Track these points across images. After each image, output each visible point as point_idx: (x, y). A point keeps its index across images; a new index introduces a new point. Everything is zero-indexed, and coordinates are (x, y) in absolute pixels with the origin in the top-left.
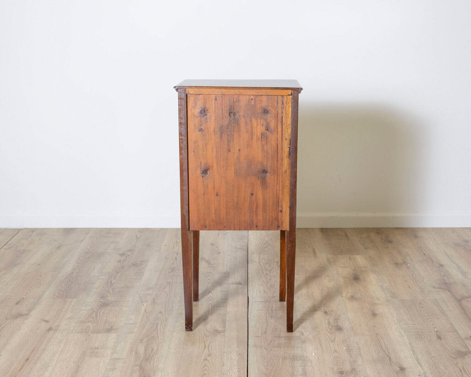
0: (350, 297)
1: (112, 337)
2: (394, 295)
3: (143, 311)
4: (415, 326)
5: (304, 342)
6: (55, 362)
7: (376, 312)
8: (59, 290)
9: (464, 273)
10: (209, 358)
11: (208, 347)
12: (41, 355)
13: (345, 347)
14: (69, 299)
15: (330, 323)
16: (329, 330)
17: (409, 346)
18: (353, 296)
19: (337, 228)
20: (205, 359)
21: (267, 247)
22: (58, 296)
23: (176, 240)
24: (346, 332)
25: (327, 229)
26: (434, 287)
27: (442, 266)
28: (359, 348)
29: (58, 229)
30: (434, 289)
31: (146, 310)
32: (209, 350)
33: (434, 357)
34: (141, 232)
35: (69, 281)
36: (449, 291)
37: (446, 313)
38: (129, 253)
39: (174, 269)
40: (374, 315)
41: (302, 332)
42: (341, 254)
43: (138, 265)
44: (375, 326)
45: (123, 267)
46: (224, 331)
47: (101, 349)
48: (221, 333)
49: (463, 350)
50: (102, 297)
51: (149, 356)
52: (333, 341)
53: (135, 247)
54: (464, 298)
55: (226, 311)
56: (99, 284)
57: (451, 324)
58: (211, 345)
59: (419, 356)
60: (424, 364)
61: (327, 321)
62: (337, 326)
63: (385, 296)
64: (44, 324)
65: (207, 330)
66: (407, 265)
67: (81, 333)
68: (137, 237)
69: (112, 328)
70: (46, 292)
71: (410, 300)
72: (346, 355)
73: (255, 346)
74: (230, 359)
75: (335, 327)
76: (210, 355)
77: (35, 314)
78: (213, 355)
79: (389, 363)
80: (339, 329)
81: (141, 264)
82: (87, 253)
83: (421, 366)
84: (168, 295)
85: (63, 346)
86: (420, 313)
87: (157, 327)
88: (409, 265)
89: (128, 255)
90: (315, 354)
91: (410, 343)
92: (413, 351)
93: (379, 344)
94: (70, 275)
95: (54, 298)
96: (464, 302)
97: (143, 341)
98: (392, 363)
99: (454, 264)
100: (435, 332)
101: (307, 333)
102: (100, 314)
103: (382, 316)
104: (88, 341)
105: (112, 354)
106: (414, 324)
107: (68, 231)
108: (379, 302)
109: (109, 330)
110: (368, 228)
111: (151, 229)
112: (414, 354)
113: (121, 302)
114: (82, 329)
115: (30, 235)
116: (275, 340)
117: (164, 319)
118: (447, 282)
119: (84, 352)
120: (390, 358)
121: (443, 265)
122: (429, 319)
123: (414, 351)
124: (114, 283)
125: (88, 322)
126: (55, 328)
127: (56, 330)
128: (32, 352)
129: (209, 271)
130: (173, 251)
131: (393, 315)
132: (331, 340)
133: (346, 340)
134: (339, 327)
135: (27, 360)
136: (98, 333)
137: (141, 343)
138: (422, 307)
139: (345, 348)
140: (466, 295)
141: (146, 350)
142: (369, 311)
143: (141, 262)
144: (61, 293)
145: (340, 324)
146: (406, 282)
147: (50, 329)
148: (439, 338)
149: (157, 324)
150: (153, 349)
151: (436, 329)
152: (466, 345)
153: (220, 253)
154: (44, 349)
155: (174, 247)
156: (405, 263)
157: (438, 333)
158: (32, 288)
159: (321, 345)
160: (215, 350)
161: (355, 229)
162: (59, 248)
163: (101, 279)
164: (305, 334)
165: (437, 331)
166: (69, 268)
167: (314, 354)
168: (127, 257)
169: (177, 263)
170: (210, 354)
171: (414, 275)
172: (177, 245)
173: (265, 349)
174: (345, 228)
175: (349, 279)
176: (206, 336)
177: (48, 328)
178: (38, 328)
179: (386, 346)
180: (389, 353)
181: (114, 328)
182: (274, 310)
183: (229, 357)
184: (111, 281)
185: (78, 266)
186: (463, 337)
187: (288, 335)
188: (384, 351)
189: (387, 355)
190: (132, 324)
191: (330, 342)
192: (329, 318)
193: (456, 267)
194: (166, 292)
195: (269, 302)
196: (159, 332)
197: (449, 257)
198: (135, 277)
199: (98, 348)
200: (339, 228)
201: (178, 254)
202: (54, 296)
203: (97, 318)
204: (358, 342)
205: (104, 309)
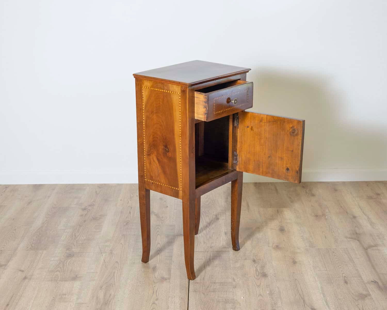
0: (276, 246)
1: (77, 284)
2: (312, 245)
3: (103, 260)
4: (327, 272)
5: (235, 287)
6: (30, 306)
7: (296, 260)
8: (31, 243)
9: (372, 224)
10: (156, 302)
11: (156, 293)
12: (19, 301)
14: (40, 251)
15: (257, 270)
16: (256, 277)
17: (320, 289)
18: (278, 246)
19: (268, 183)
20: (154, 303)
21: (208, 201)
22: (30, 248)
23: (130, 196)
24: (269, 278)
25: (260, 183)
26: (346, 237)
27: (354, 217)
28: (280, 292)
29: (29, 186)
30: (346, 239)
31: (105, 260)
32: (157, 295)
33: (340, 299)
34: (100, 188)
35: (40, 234)
36: (358, 241)
37: (354, 260)
38: (90, 208)
39: (128, 223)
40: (295, 262)
41: (234, 279)
42: (270, 207)
43: (98, 219)
44: (294, 273)
45: (85, 221)
46: (169, 279)
47: (68, 295)
48: (166, 280)
49: (365, 293)
50: (68, 249)
51: (108, 301)
52: (259, 286)
53: (95, 202)
54: (370, 247)
55: (172, 261)
56: (65, 237)
57: (357, 270)
58: (158, 291)
59: (328, 299)
60: (331, 306)
61: (255, 269)
62: (263, 273)
63: (305, 245)
64: (20, 273)
65: (155, 277)
66: (325, 217)
67: (51, 281)
68: (96, 192)
69: (76, 276)
70: (20, 245)
71: (325, 249)
72: (269, 298)
73: (195, 291)
74: (174, 302)
75: (261, 273)
76: (157, 299)
77: (12, 265)
78: (160, 299)
79: (303, 304)
80: (265, 275)
81: (100, 218)
82: (54, 208)
83: (328, 307)
84: (123, 246)
85: (37, 293)
86: (332, 261)
87: (114, 275)
88: (327, 217)
89: (89, 210)
90: (243, 298)
91: (322, 288)
92: (323, 294)
93: (297, 288)
94: (40, 228)
95: (28, 250)
96: (370, 251)
97: (103, 287)
98: (305, 305)
99: (365, 215)
100: (343, 277)
101: (237, 279)
102: (66, 264)
103: (300, 264)
104: (57, 288)
105: (77, 299)
106: (327, 270)
107: (37, 187)
108: (299, 251)
109: (75, 278)
111: (108, 184)
112: (324, 296)
113: (84, 253)
114: (52, 278)
115: (5, 191)
116: (211, 286)
117: (120, 268)
118: (358, 232)
119: (54, 298)
120: (304, 301)
122: (339, 266)
124: (78, 236)
125: (57, 271)
126: (29, 277)
127: (30, 279)
128: (11, 298)
129: (157, 224)
130: (127, 205)
131: (310, 263)
132: (257, 285)
133: (269, 286)
135: (8, 305)
136: (66, 281)
137: (101, 289)
138: (335, 256)
139: (268, 292)
140: (372, 244)
141: (105, 296)
142: (290, 259)
143: (100, 215)
145: (265, 271)
146: (324, 233)
147: (25, 278)
148: (346, 282)
149: (114, 273)
150: (111, 295)
151: (344, 275)
152: (367, 288)
153: (167, 207)
154: (21, 295)
155: (128, 202)
156: (324, 215)
157: (345, 278)
158: (8, 241)
159: (249, 290)
160: (162, 295)
162: (29, 203)
163: (67, 232)
164: (236, 281)
165: (345, 277)
166: (38, 223)
167: (242, 298)
168: (88, 211)
169: (130, 217)
170: (157, 298)
171: (331, 226)
173: (202, 293)
174: (275, 183)
175: (276, 230)
176: (154, 282)
177: (24, 277)
178: (16, 277)
179: (301, 290)
180: (304, 296)
181: (78, 276)
182: (211, 259)
183: (173, 301)
184: (75, 234)
185: (47, 221)
186: (366, 282)
187: (222, 281)
188: (300, 294)
189: (302, 298)
190: (93, 273)
191: (256, 287)
192: (257, 265)
193: (366, 218)
194: (121, 243)
195: (208, 252)
196: (115, 280)
197: (362, 210)
198: (95, 230)
199: (65, 294)
200: (271, 183)
201: (131, 208)
202: (28, 248)
203: (64, 268)
204: (279, 287)
205: (70, 260)
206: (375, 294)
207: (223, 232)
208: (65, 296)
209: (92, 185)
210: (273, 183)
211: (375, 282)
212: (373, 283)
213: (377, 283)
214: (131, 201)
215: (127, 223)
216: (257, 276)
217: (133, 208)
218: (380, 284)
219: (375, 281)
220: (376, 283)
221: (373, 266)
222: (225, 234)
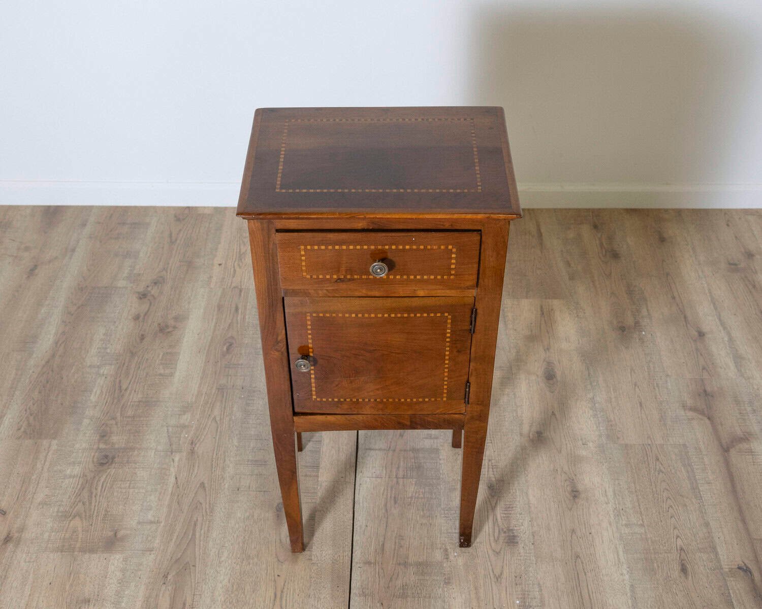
0: (536, 435)
1: (116, 560)
2: (612, 433)
3: (172, 480)
4: (642, 531)
5: (448, 581)
7: (579, 487)
8: (28, 412)
9: (738, 360)
13: (518, 599)
14: (44, 442)
15: (496, 518)
17: (629, 594)
18: (541, 432)
22: (25, 432)
23: (240, 250)
24: (522, 551)
26: (684, 407)
27: (701, 334)
28: (543, 603)
30: (683, 413)
31: (177, 477)
35: (47, 382)
36: (709, 418)
37: (701, 489)
38: (155, 291)
40: (575, 494)
42: (527, 296)
43: (170, 332)
44: (573, 531)
45: (142, 338)
46: (310, 548)
47: (94, 605)
50: (102, 437)
52: (498, 579)
53: (167, 272)
54: (734, 441)
55: (318, 480)
56: (98, 392)
57: (707, 525)
58: (285, 589)
61: (491, 517)
62: (508, 530)
63: (597, 433)
65: (281, 540)
66: (642, 332)
67: (62, 551)
68: (171, 235)
69: (116, 534)
70: (5, 418)
71: (640, 447)
73: (363, 593)
75: (505, 532)
80: (512, 540)
81: (175, 327)
82: (82, 289)
84: (217, 429)
85: (29, 593)
86: (654, 489)
87: (194, 532)
88: (644, 333)
89: (153, 297)
91: (632, 588)
93: (579, 590)
94: (48, 362)
95: (19, 438)
96: (733, 456)
97: (169, 577)
99: (724, 329)
100: (677, 550)
101: (454, 552)
102: (96, 489)
103: (587, 499)
104: (72, 577)
106: (642, 525)
108: (584, 453)
109: (111, 543)
113: (136, 453)
114: (64, 539)
116: (398, 575)
117: (208, 507)
118: (709, 389)
121: (703, 335)
122: (669, 509)
124: (126, 390)
125: (75, 516)
126: (16, 535)
127: (18, 543)
130: (231, 284)
131: (607, 496)
132: (495, 576)
133: (521, 578)
134: (511, 534)
136: (92, 551)
137: (165, 583)
138: (659, 471)
139: (518, 602)
140: (739, 432)
142: (566, 481)
143: (175, 319)
144: (31, 420)
145: (513, 523)
146: (636, 390)
147: (8, 539)
148: (684, 569)
149: (195, 524)
150: (185, 604)
151: (679, 542)
152: (729, 593)
156: (637, 326)
157: (683, 554)
161: (555, 210)
162: (32, 272)
163: (103, 375)
165: (681, 549)
168: (150, 304)
169: (237, 323)
171: (651, 365)
172: (241, 264)
173: (379, 601)
175: (538, 376)
176: (279, 561)
177: (5, 534)
181: (119, 535)
184: (120, 382)
185: (64, 333)
187: (421, 559)
190: (151, 522)
191: (493, 583)
192: (496, 502)
193: (726, 339)
194: (215, 420)
196: (197, 550)
197: (716, 309)
198: (162, 371)
199: (89, 601)
201: (240, 291)
202: (19, 429)
203: (90, 503)
204: (541, 583)
205: (104, 477)
210: (533, 210)
211: (745, 570)
212: (742, 573)
213: (751, 573)
214: (240, 267)
215: (230, 347)
216: (496, 541)
217: (243, 293)
218: (757, 577)
219: (745, 568)
220: (749, 573)
221: (741, 511)
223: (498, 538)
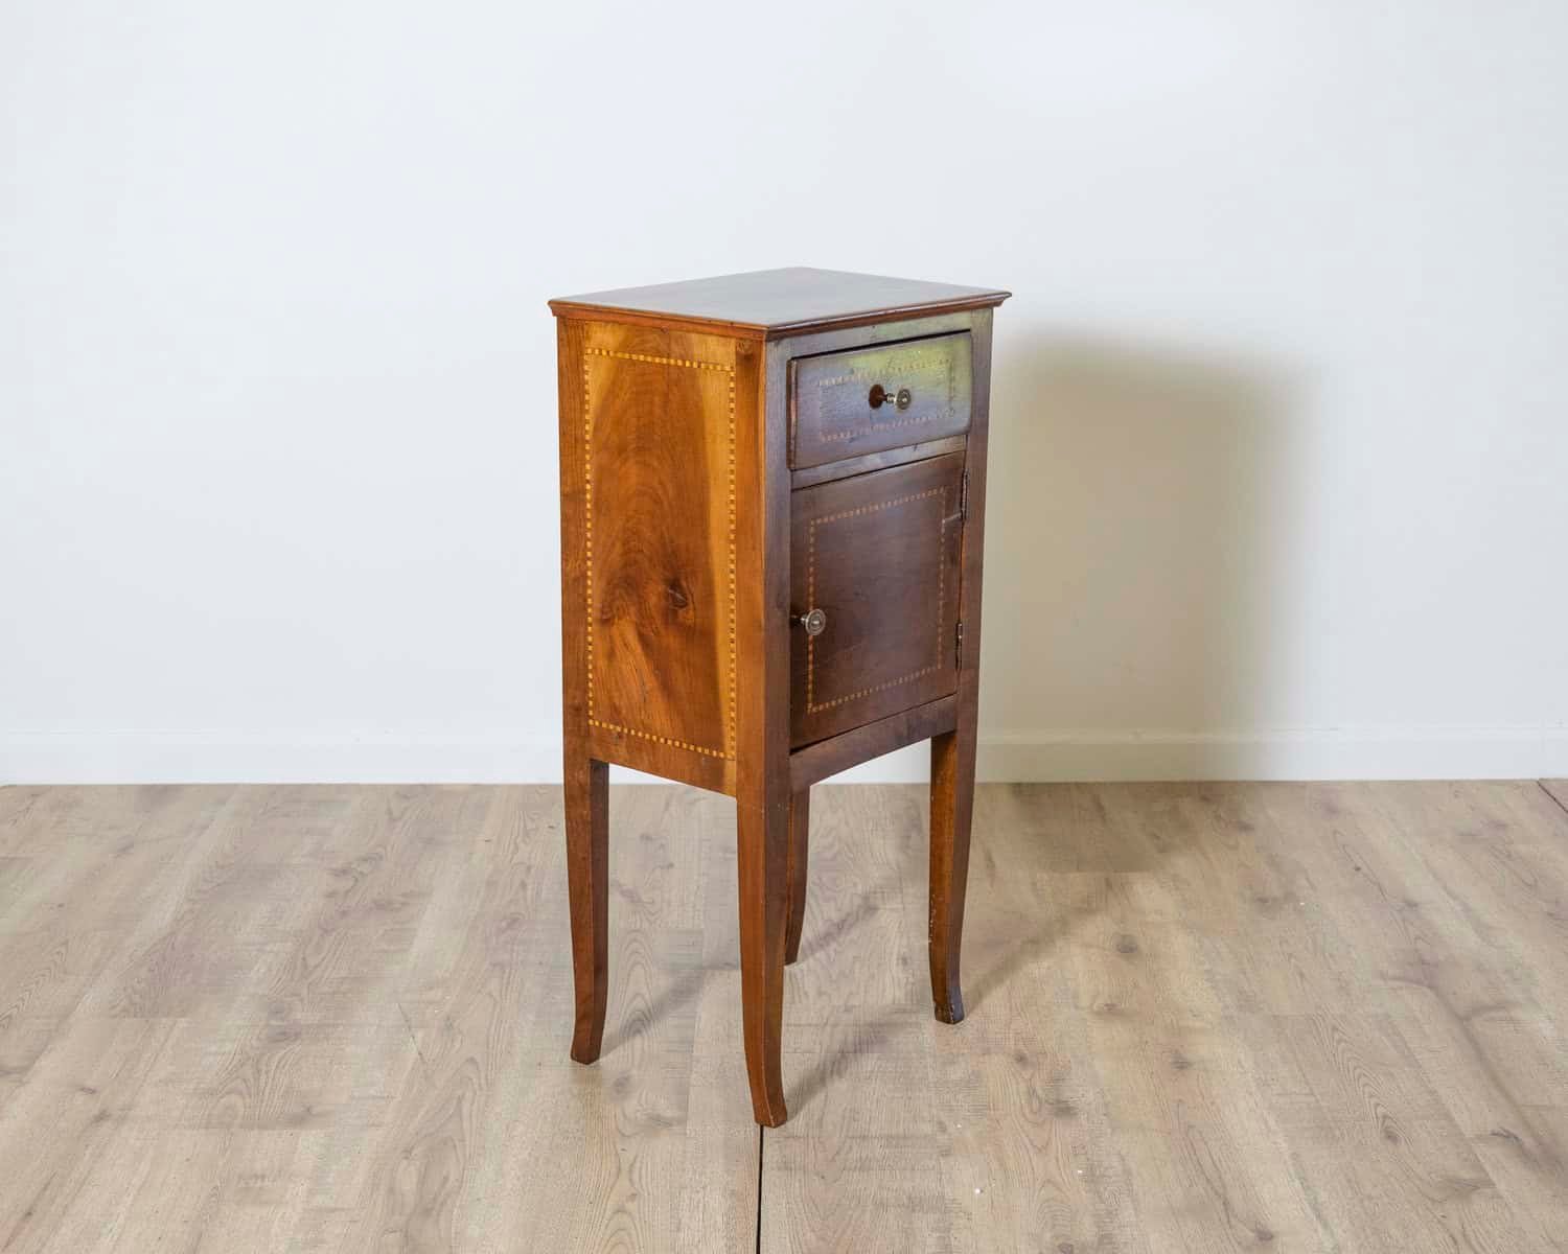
0: (1105, 1008)
1: (310, 1141)
2: (1247, 1003)
3: (414, 1054)
4: (1312, 1099)
5: (946, 1153)
6: (121, 1220)
7: (1189, 1058)
8: (129, 990)
9: (1483, 930)
10: (631, 1206)
11: (631, 1171)
12: (73, 1199)
13: (1080, 1169)
14: (164, 1020)
15: (1034, 1091)
16: (1029, 1116)
17: (1290, 1163)
18: (1113, 1005)
19: (1067, 784)
20: (620, 1210)
21: (832, 846)
22: (125, 1010)
23: (525, 826)
24: (1084, 1122)
25: (1033, 785)
26: (1383, 976)
27: (1412, 905)
28: (1127, 1172)
29: (122, 790)
30: (1381, 982)
31: (422, 1052)
32: (631, 1180)
33: (1370, 1198)
34: (406, 797)
35: (164, 960)
36: (1431, 987)
37: (1418, 1057)
38: (365, 868)
39: (515, 921)
40: (1181, 1065)
41: (940, 1123)
42: (1078, 870)
43: (396, 908)
44: (1181, 1101)
45: (344, 914)
46: (682, 1121)
47: (274, 1181)
48: (671, 1125)
49: (1466, 1174)
50: (276, 1012)
51: (435, 1199)
52: (1042, 1150)
53: (385, 848)
54: (1479, 1009)
55: (691, 1056)
56: (263, 970)
57: (1432, 1092)
58: (638, 1165)
59: (1323, 1196)
60: (1336, 1221)
61: (1023, 1088)
62: (1059, 1102)
63: (1221, 1004)
64: (80, 1098)
65: (625, 1116)
66: (1298, 901)
67: (207, 1128)
68: (390, 812)
69: (309, 1111)
70: (86, 997)
71: (1302, 1018)
72: (1083, 1193)
73: (786, 1166)
74: (701, 1209)
75: (1052, 1104)
76: (634, 1195)
77: (50, 1067)
78: (646, 1195)
79: (1223, 1216)
80: (1064, 1111)
81: (404, 904)
82: (222, 867)
83: (1326, 1226)
84: (495, 1005)
85: (147, 1170)
86: (1331, 1059)
87: (459, 1108)
88: (1302, 904)
89: (361, 873)
90: (982, 1191)
91: (1295, 1156)
92: (1303, 1180)
93: (1194, 1158)
94: (165, 938)
95: (115, 1016)
96: (1479, 1025)
97: (415, 1152)
98: (1232, 1219)
99: (1454, 899)
100: (1377, 1118)
101: (956, 1125)
102: (267, 1066)
103: (1206, 1070)
104: (228, 1152)
105: (311, 1193)
106: (1311, 1094)
107: (157, 796)
108: (1198, 1024)
109: (303, 1118)
110: (1172, 783)
111: (438, 786)
112: (1306, 1188)
113: (341, 1028)
114: (209, 1115)
115: (28, 809)
116: (851, 1148)
117: (483, 1081)
118: (1429, 958)
119: (216, 1188)
120: (1226, 1204)
121: (1416, 905)
122: (1359, 1077)
123: (1306, 1180)
124: (316, 967)
125: (229, 1092)
126: (118, 1113)
127: (122, 1120)
128: (45, 1189)
129: (633, 926)
130: (512, 859)
131: (1242, 1067)
132: (1035, 1147)
133: (1084, 1148)
134: (1062, 1106)
135: (29, 1214)
136: (263, 1127)
137: (406, 1158)
138: (1339, 1042)
139: (1080, 1172)
140: (1487, 1001)
141: (423, 1180)
142: (1164, 1052)
143: (406, 895)
144: (137, 998)
145: (1067, 1095)
146: (1293, 960)
147: (102, 1117)
148: (1391, 1137)
149: (460, 1099)
150: (446, 1179)
151: (1381, 1110)
152: (1477, 1158)
153: (671, 865)
154: (86, 1178)
155: (517, 847)
156: (1290, 896)
157: (1388, 1122)
158: (37, 983)
159: (1002, 1164)
160: (652, 1179)
161: (1128, 784)
162: (125, 850)
163: (271, 952)
164: (952, 1129)
165: (1385, 1117)
166: (161, 916)
167: (978, 1191)
168: (357, 880)
169: (525, 899)
170: (635, 1192)
171: (1319, 937)
172: (527, 840)
173: (817, 1174)
174: (1095, 783)
175: (1104, 949)
176: (623, 1135)
177: (96, 1112)
178: (63, 1113)
179: (1214, 1163)
180: (1224, 1187)
181: (315, 1111)
182: (848, 1052)
183: (699, 1202)
184: (304, 959)
185: (191, 911)
186: (1468, 1134)
187: (894, 1132)
188: (1208, 1180)
189: (1216, 1193)
190: (376, 1097)
191: (1032, 1154)
192: (1033, 1076)
193: (1458, 908)
194: (490, 995)
195: (835, 1025)
196: (466, 1124)
197: (1438, 879)
198: (386, 947)
199: (263, 1177)
200: (1077, 785)
201: (529, 868)
202: (114, 1007)
203: (257, 1079)
204: (1123, 1152)
205: (283, 1052)
206: (1509, 1177)
207: (895, 957)
208: (263, 1180)
209: (374, 787)
210: (1085, 784)
211: (1507, 1136)
212: (1499, 1139)
213: (1516, 1138)
214: (527, 844)
215: (513, 922)
216: (1036, 1113)
217: (533, 871)
218: (1528, 1142)
219: (1505, 1133)
220: (1512, 1139)
221: (1494, 1079)
222: (900, 961)
223: (1040, 1110)
